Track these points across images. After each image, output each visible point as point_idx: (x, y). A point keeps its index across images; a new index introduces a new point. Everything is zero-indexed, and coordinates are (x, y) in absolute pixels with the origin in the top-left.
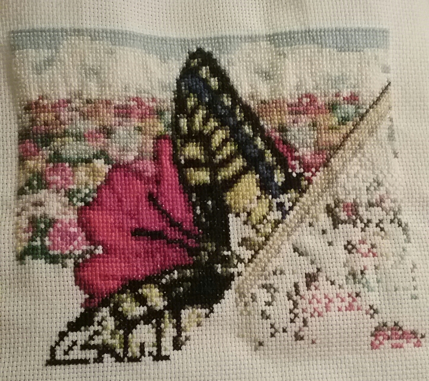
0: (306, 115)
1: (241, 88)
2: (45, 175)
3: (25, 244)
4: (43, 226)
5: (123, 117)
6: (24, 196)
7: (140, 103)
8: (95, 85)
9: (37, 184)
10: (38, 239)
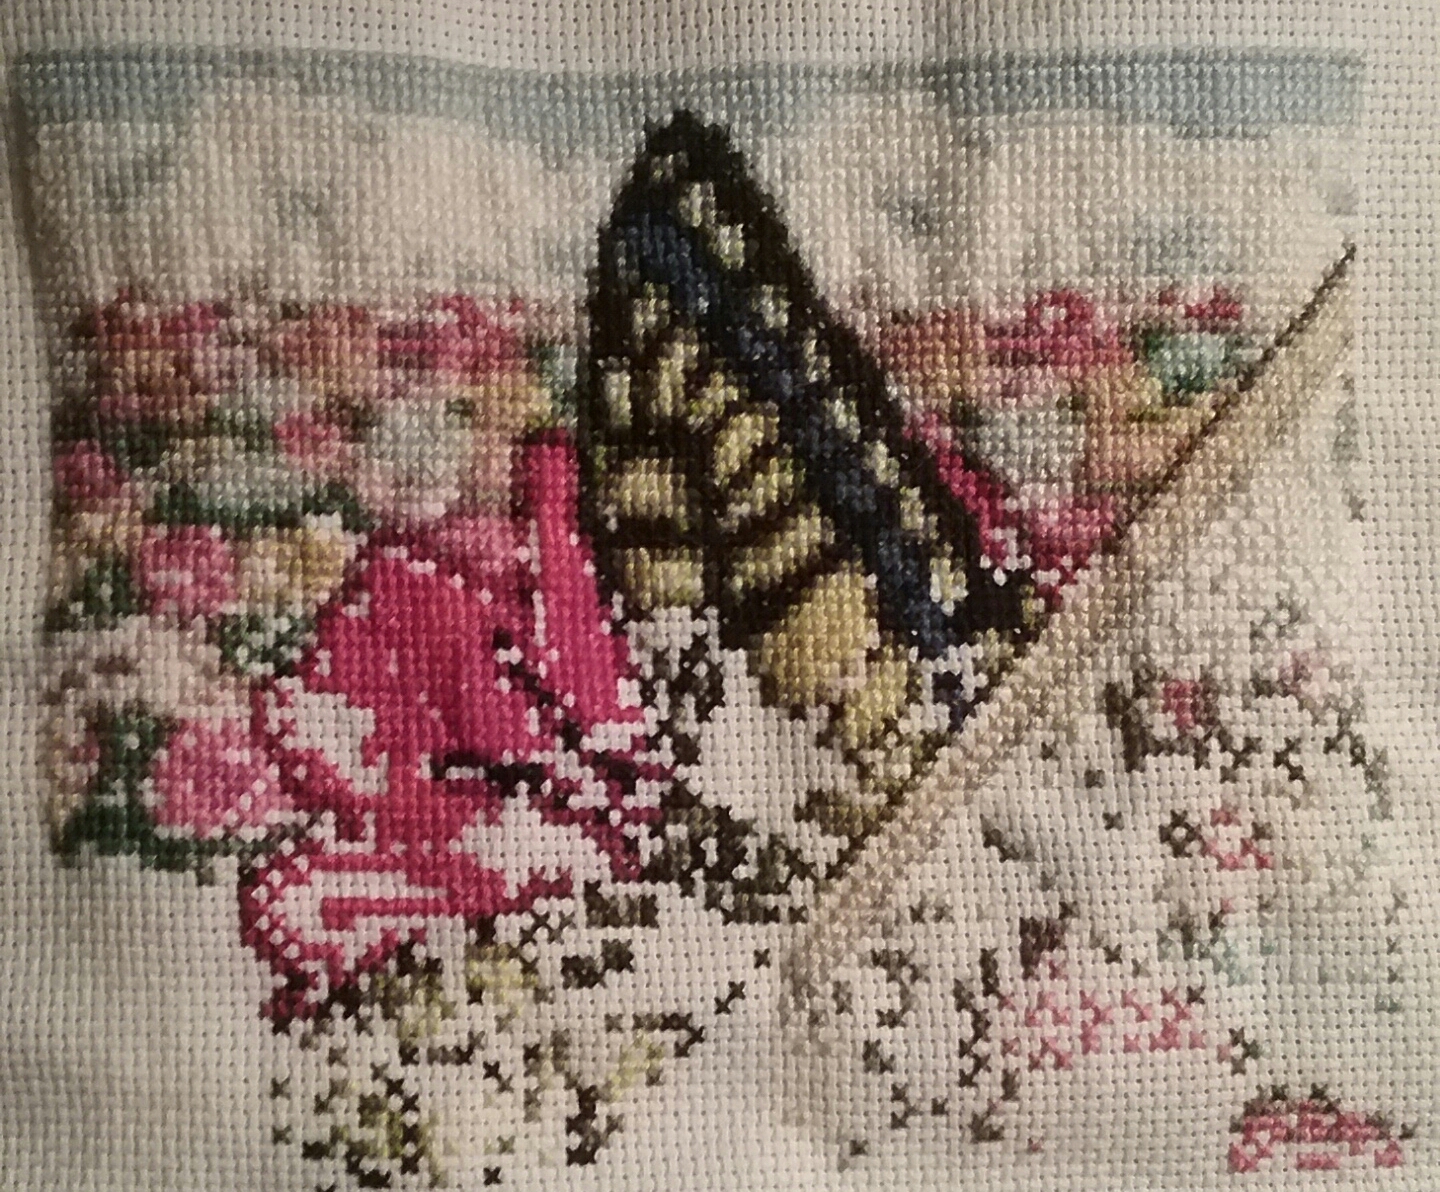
0: (1049, 368)
1: (827, 262)
2: (142, 566)
3: (76, 800)
4: (133, 741)
5: (408, 365)
6: (67, 635)
8: (311, 254)
9: (113, 597)
10: (119, 783)
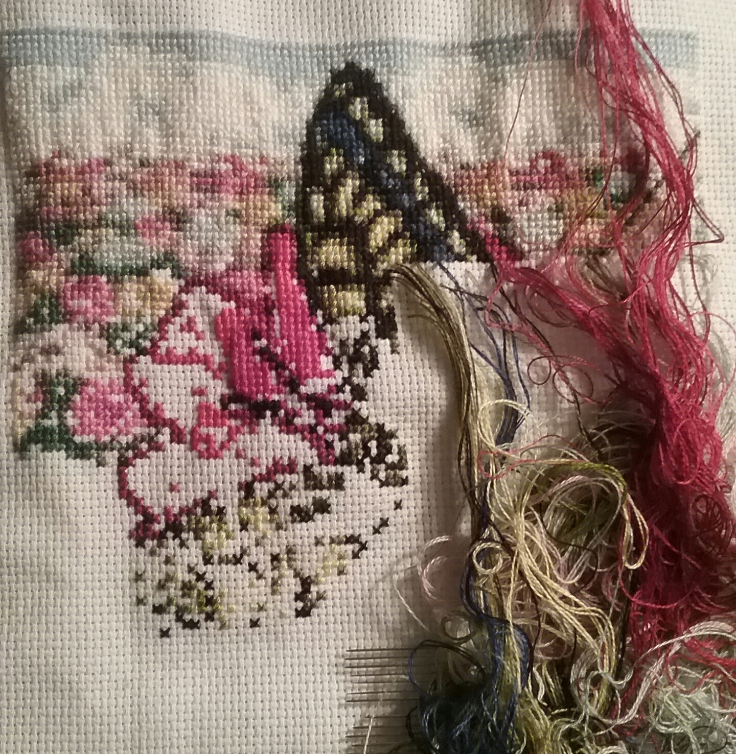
0: (543, 191)
1: (425, 139)
2: (65, 296)
3: (30, 423)
4: (61, 391)
5: (206, 191)
6: (26, 336)
7: (238, 167)
8: (155, 134)
9: (49, 314)
10: (54, 414)
